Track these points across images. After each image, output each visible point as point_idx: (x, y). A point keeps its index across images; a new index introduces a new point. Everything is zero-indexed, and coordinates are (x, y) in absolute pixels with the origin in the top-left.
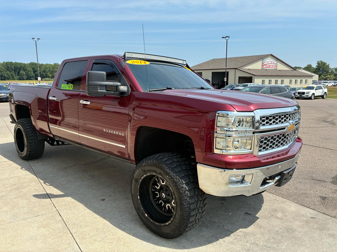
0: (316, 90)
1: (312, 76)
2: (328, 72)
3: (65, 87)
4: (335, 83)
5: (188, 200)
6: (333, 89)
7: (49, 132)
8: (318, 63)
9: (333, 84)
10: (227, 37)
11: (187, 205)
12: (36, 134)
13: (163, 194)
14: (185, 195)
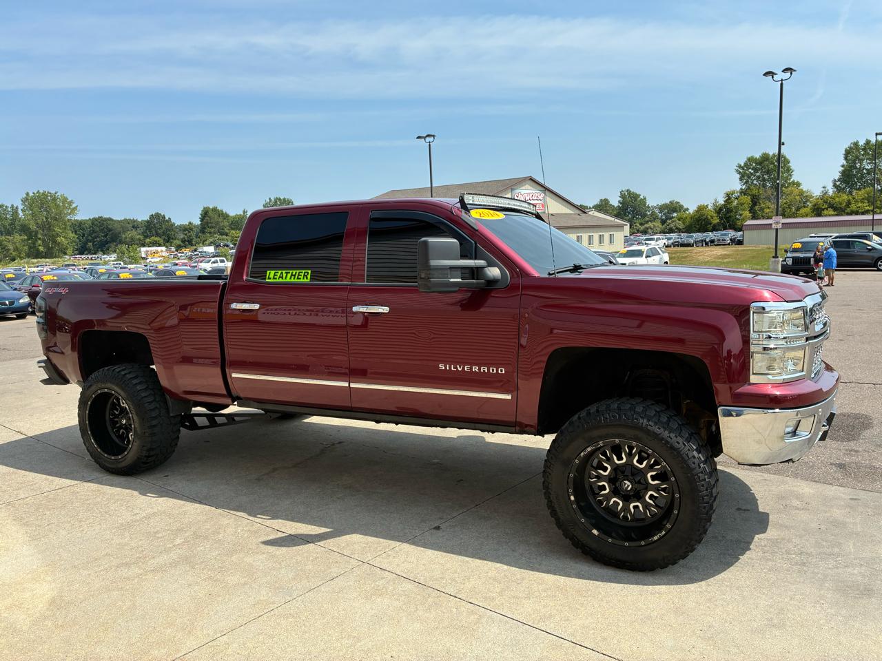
0: (647, 257)
1: (622, 226)
2: (644, 215)
3: (282, 278)
4: (669, 239)
5: (707, 480)
6: (674, 253)
7: (224, 392)
8: (622, 196)
9: (665, 241)
10: (428, 136)
11: (707, 490)
12: (166, 403)
13: (626, 482)
14: (700, 470)
